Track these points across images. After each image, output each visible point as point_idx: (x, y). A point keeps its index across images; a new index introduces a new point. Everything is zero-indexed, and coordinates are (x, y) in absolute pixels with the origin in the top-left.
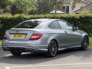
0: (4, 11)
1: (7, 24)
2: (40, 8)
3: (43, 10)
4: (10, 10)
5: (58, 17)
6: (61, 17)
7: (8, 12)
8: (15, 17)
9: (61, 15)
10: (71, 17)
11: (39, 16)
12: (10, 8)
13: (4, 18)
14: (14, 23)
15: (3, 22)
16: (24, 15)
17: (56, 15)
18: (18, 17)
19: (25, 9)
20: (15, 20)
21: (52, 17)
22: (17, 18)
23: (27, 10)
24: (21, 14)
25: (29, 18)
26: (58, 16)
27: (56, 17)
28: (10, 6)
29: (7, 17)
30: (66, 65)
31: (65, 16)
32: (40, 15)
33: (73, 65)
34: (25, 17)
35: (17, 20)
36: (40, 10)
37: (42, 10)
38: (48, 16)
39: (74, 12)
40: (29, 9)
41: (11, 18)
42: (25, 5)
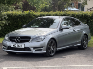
0: (16, 7)
1: (15, 21)
2: (54, 5)
3: (58, 7)
4: (22, 7)
5: (70, 15)
6: (72, 15)
7: (19, 9)
8: (24, 13)
9: (72, 12)
10: (83, 15)
11: (49, 13)
12: (21, 5)
13: (13, 15)
14: (24, 20)
15: (12, 19)
16: (34, 12)
17: (68, 12)
18: (28, 14)
19: (37, 6)
20: (24, 17)
21: (62, 14)
22: (26, 15)
23: (40, 6)
24: (31, 11)
25: (39, 15)
26: (70, 13)
27: (67, 15)
28: (22, 3)
29: (16, 14)
30: (70, 67)
31: (76, 14)
32: (51, 12)
33: (77, 67)
34: (35, 14)
35: (26, 16)
36: (55, 7)
37: (56, 7)
38: (59, 14)
39: (89, 9)
40: (41, 6)
41: (20, 15)
42: (37, 1)
